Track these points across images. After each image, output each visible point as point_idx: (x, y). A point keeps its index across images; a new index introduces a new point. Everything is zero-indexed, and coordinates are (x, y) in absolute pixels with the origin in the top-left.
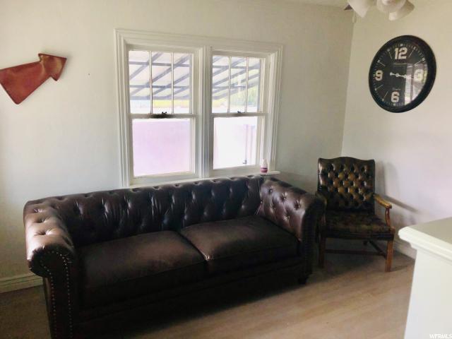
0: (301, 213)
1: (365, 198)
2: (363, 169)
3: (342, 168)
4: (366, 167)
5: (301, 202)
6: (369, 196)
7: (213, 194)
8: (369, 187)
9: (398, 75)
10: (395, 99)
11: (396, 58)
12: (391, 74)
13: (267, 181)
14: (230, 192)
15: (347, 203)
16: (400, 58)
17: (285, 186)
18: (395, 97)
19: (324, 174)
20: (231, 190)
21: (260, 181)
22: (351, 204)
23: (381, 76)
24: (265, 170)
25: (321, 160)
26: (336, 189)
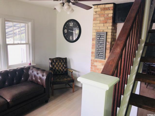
0: (45, 78)
1: (65, 70)
2: (64, 61)
3: (57, 61)
4: (64, 60)
5: (44, 74)
6: (66, 69)
7: (9, 75)
8: (66, 66)
9: (71, 31)
10: (71, 39)
11: (70, 26)
12: (69, 31)
13: (31, 68)
14: (17, 74)
15: (59, 72)
16: (71, 26)
17: (38, 69)
18: (71, 38)
19: (51, 64)
20: (17, 73)
21: (28, 68)
22: (61, 72)
23: (66, 31)
24: (30, 64)
25: (50, 59)
26: (56, 68)
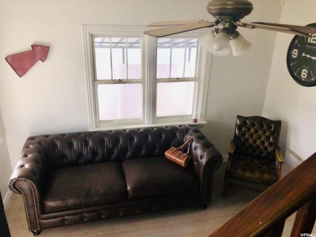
1: (269, 149)
2: (271, 127)
3: (254, 125)
4: (273, 126)
5: (205, 154)
6: (272, 148)
7: (150, 139)
8: (274, 142)
9: (308, 56)
10: (304, 75)
11: (309, 41)
12: (304, 55)
13: (190, 132)
15: (254, 151)
16: (311, 42)
18: (305, 74)
19: (240, 127)
20: (163, 136)
21: (185, 130)
22: (257, 151)
23: (296, 54)
24: (196, 121)
25: (239, 117)
26: (248, 140)
